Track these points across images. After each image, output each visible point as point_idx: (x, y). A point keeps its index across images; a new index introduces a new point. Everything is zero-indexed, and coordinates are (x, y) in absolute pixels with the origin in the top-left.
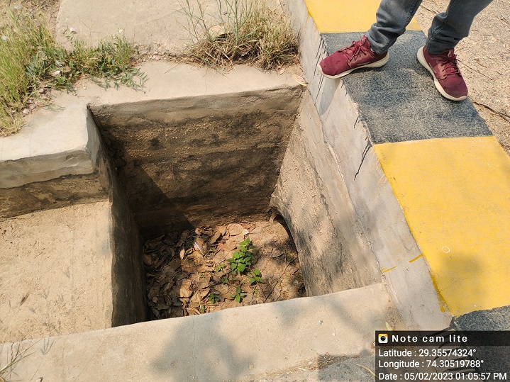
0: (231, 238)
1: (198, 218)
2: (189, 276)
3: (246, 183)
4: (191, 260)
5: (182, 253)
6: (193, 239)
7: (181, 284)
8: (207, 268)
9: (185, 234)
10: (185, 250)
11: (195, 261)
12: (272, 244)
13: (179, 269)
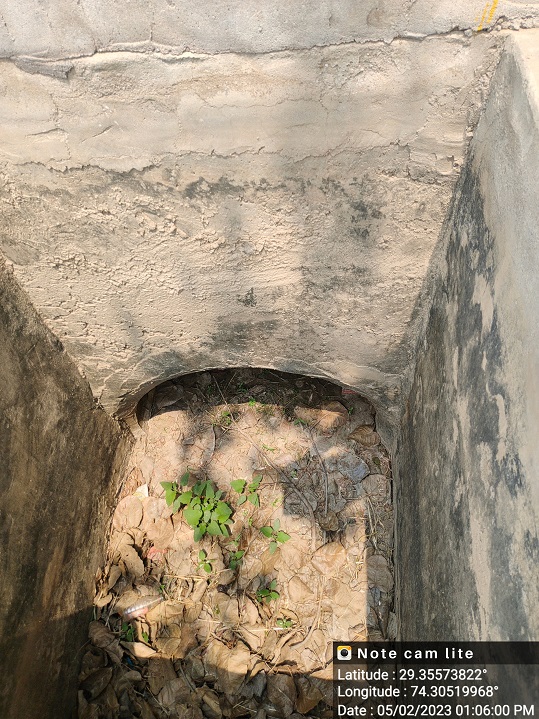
0: (146, 526)
1: (73, 589)
2: (199, 645)
3: (46, 428)
4: (164, 631)
5: (141, 651)
6: (116, 615)
7: (215, 668)
8: (196, 596)
9: (98, 634)
10: (137, 641)
11: (169, 621)
12: (186, 445)
13: (177, 667)
